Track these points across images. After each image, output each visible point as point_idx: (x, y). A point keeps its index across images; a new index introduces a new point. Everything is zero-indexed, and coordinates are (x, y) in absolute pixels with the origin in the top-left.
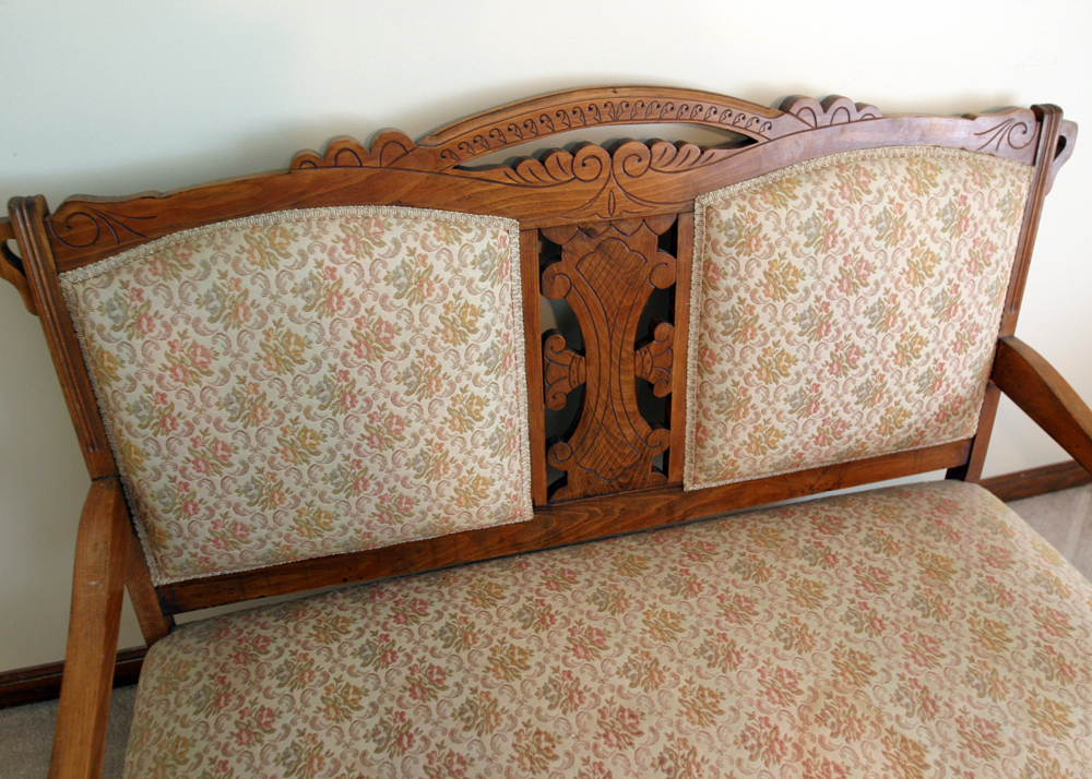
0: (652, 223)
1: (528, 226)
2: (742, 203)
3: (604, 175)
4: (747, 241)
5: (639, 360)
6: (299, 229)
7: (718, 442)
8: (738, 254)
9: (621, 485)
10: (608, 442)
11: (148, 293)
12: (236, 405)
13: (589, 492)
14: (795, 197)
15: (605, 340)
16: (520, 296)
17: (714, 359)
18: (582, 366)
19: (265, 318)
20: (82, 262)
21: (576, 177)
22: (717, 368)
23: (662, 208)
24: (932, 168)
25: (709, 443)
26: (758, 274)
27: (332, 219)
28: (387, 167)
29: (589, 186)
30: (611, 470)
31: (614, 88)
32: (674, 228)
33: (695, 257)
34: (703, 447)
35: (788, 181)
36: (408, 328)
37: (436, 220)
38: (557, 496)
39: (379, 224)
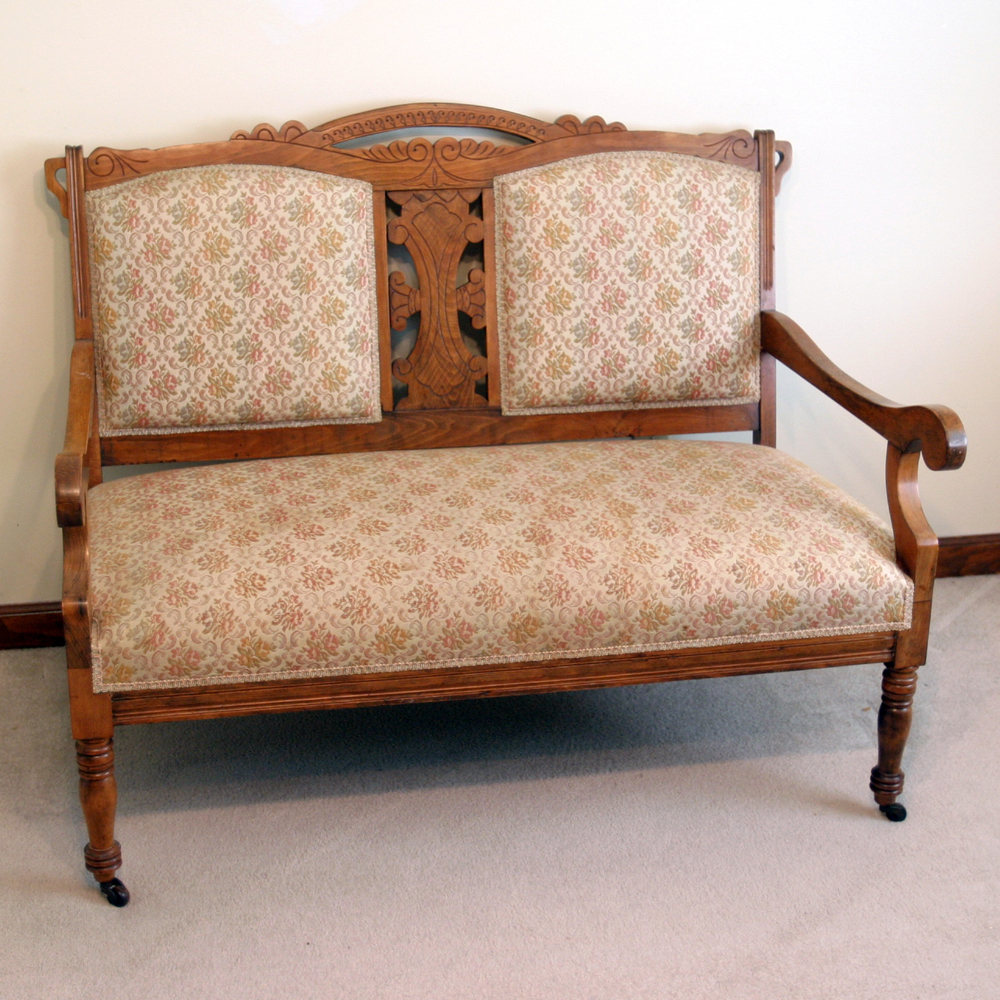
0: (464, 194)
1: (379, 188)
2: (526, 181)
3: (429, 157)
4: (529, 206)
5: (460, 296)
6: (233, 175)
7: (523, 366)
8: (524, 215)
9: (450, 402)
10: (439, 362)
11: (139, 203)
12: (182, 282)
13: (426, 405)
14: (562, 178)
15: (433, 277)
16: (372, 237)
17: (514, 297)
18: (418, 296)
19: (207, 225)
20: (100, 186)
21: (410, 158)
22: (517, 304)
23: (470, 184)
24: (669, 165)
25: (517, 368)
26: (539, 229)
27: (253, 171)
28: (289, 142)
29: (419, 164)
30: (442, 387)
31: (435, 104)
32: (480, 198)
33: (496, 221)
34: (513, 372)
35: (559, 169)
36: (296, 242)
37: (319, 178)
38: (400, 407)
39: (282, 176)
